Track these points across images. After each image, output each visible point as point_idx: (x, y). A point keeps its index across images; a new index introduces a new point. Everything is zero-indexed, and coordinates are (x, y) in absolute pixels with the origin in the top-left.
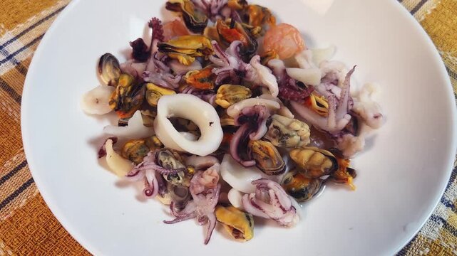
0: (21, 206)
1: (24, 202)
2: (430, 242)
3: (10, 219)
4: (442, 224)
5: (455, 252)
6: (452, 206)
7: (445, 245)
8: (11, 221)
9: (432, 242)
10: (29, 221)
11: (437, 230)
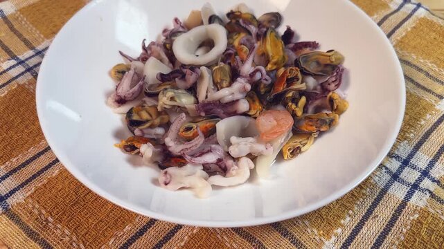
0: (54, 175)
1: (57, 172)
2: (419, 208)
3: (45, 186)
4: (428, 195)
5: (441, 217)
6: (438, 182)
7: (433, 212)
8: (45, 187)
9: (421, 209)
10: (61, 187)
11: (424, 199)
